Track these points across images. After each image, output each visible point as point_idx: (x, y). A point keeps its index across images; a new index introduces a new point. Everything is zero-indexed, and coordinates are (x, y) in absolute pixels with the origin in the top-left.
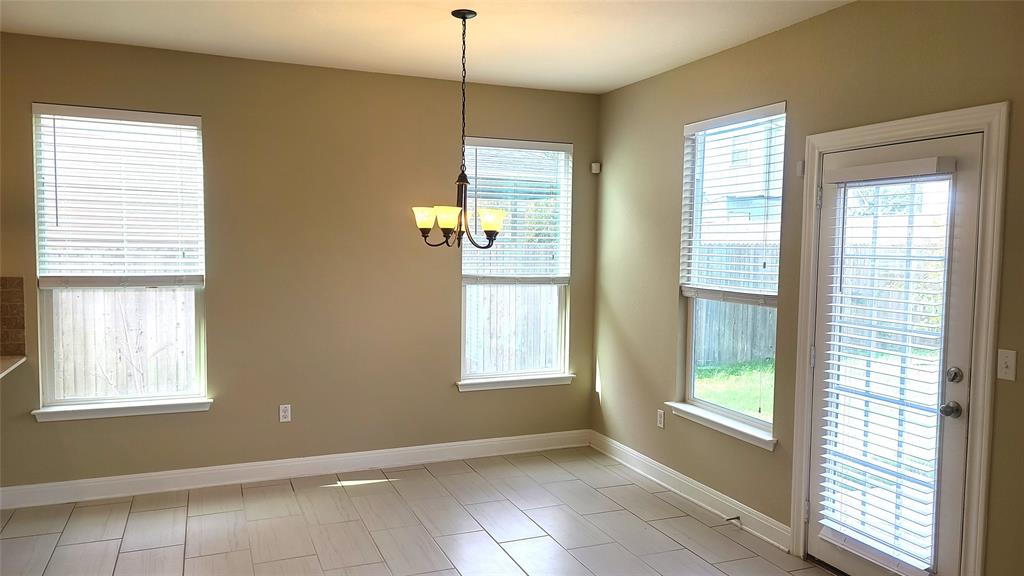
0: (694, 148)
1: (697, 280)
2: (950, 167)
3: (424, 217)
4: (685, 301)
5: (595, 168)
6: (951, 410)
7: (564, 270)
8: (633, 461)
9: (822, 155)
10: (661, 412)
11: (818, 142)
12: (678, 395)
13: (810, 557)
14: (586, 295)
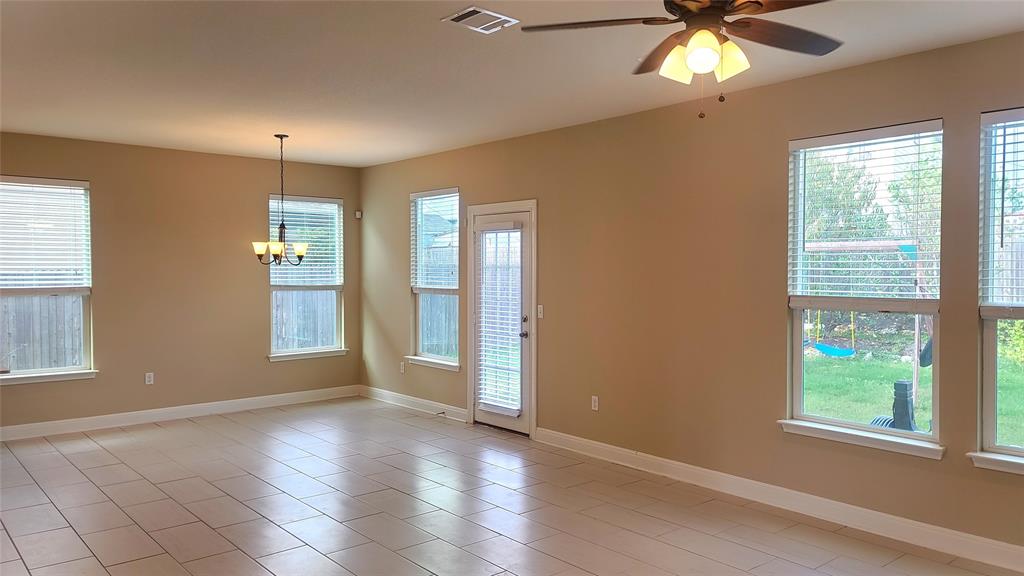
0: (416, 207)
1: (421, 282)
2: (518, 226)
3: (259, 248)
4: (415, 295)
5: (358, 215)
6: (524, 335)
7: (339, 280)
8: (386, 397)
9: (474, 216)
10: (402, 363)
11: (473, 210)
12: (412, 351)
13: (476, 422)
14: (353, 296)
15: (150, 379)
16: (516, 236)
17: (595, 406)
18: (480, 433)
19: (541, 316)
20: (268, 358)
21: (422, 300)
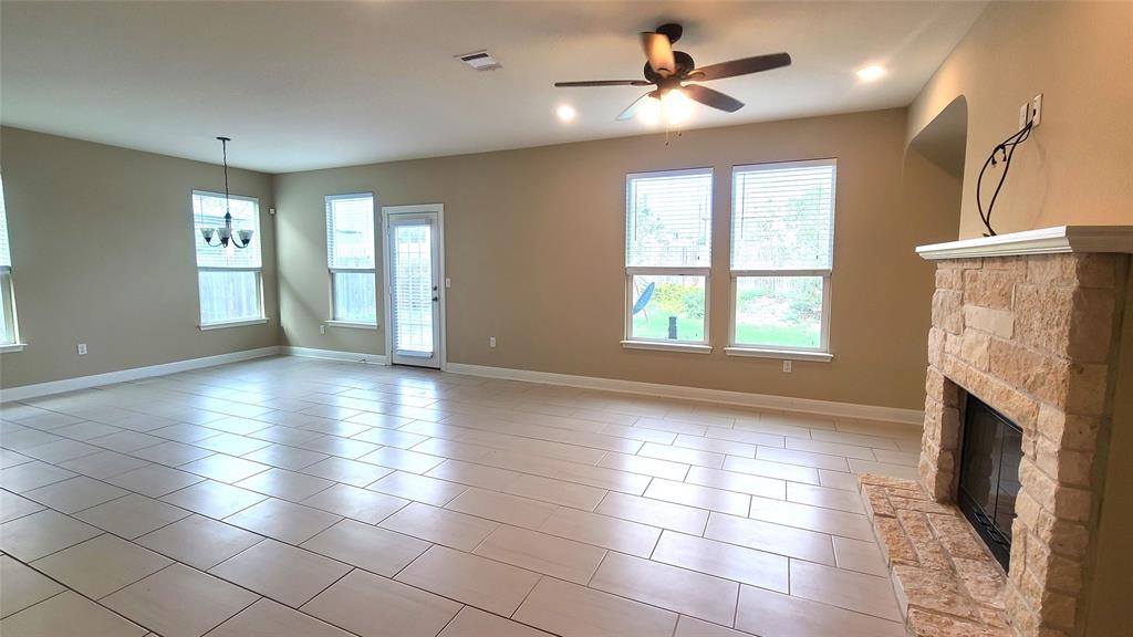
0: (331, 207)
1: (336, 265)
2: (430, 222)
4: (332, 276)
5: (272, 211)
6: (435, 299)
7: (258, 263)
8: (303, 352)
9: (389, 214)
10: (322, 326)
11: (386, 210)
12: (331, 317)
13: (393, 364)
14: (271, 277)
15: (83, 349)
16: (427, 229)
17: (493, 344)
18: (397, 372)
19: (448, 286)
20: (199, 327)
21: (339, 277)
